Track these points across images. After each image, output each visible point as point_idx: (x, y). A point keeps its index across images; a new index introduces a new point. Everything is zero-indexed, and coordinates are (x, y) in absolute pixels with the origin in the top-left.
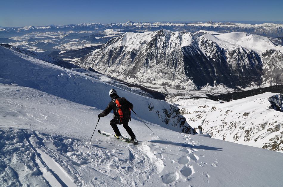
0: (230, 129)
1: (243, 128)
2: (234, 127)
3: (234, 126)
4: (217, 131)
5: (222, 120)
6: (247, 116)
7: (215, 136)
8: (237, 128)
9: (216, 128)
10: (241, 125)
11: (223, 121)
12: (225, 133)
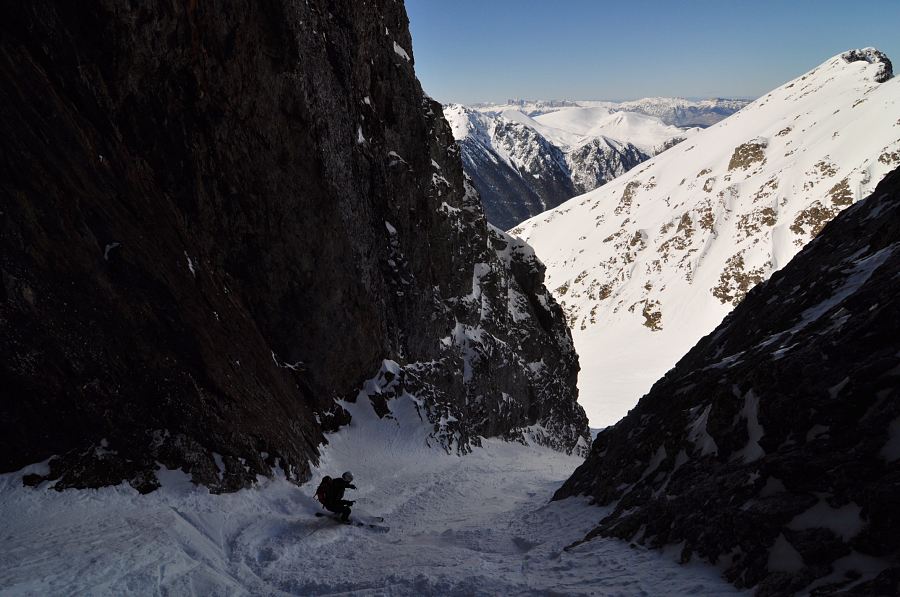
0: (676, 255)
1: (769, 217)
2: (700, 235)
3: (696, 225)
4: (597, 291)
5: (610, 239)
6: (755, 165)
7: (587, 323)
8: (718, 228)
9: (588, 281)
10: (745, 205)
11: (617, 240)
12: (648, 287)
